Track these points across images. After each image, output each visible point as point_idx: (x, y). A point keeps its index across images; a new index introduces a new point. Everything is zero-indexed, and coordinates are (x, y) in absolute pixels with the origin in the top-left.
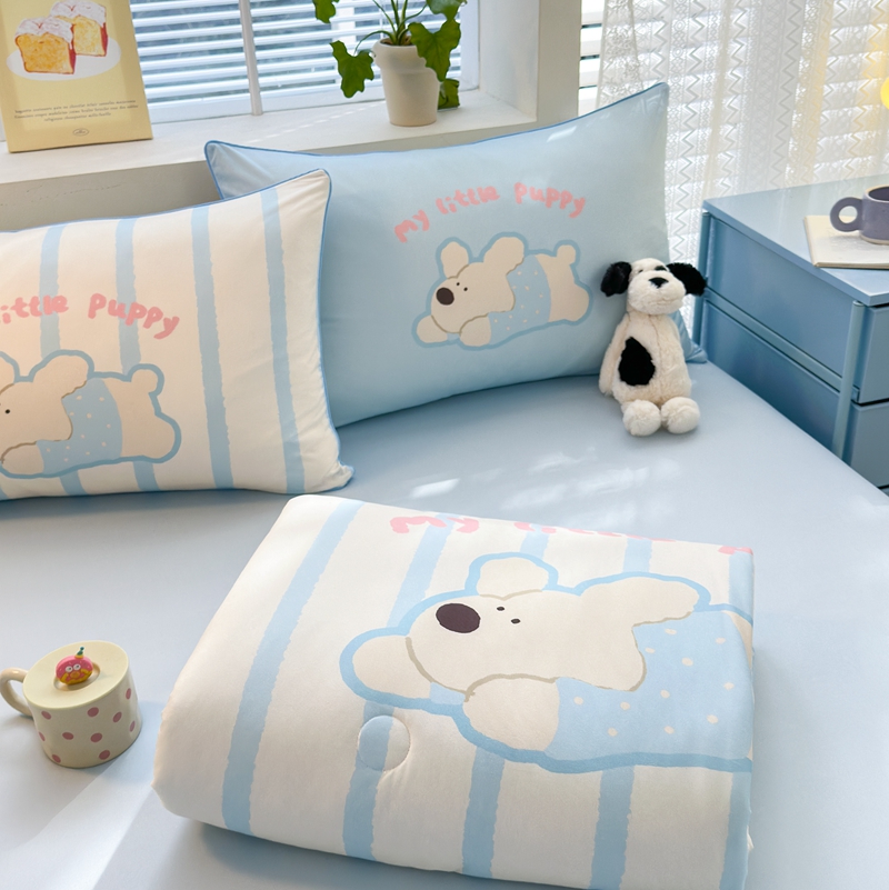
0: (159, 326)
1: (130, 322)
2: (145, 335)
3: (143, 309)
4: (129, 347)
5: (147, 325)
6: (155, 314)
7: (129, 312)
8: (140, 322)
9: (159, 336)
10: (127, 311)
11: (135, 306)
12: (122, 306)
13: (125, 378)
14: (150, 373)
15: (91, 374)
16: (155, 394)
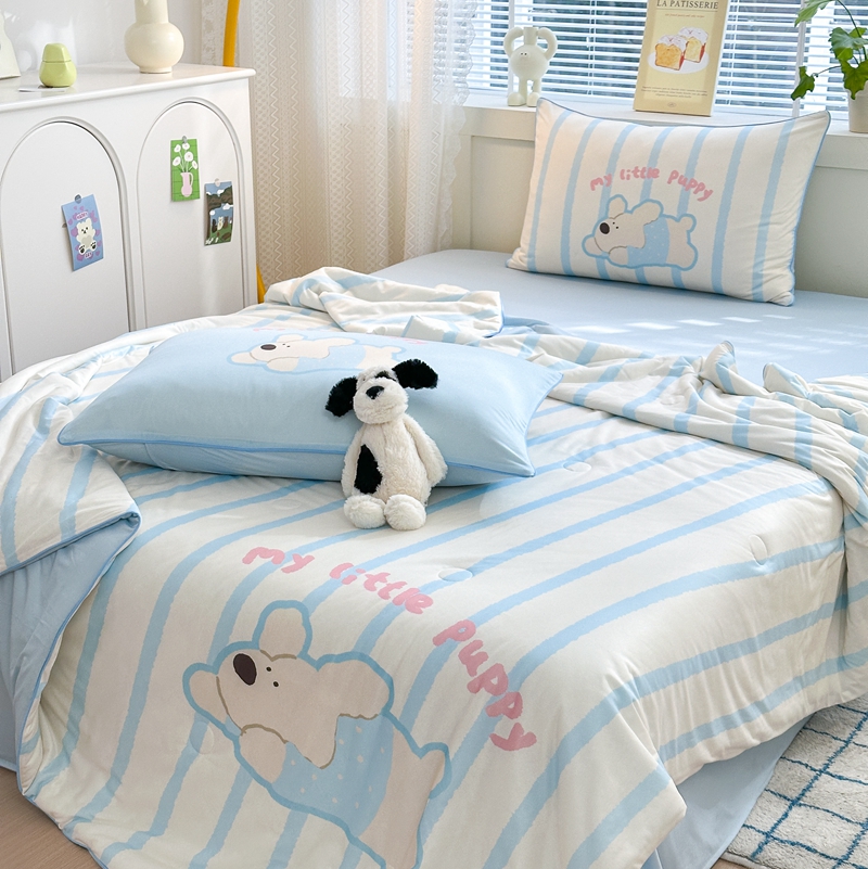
0: (701, 194)
1: (687, 189)
2: (693, 197)
3: (696, 182)
4: (683, 203)
5: (695, 192)
6: (701, 187)
7: (689, 183)
8: (693, 190)
9: (700, 200)
10: (687, 183)
11: (693, 180)
12: (686, 179)
13: (677, 220)
14: (690, 219)
15: (661, 215)
16: (689, 232)
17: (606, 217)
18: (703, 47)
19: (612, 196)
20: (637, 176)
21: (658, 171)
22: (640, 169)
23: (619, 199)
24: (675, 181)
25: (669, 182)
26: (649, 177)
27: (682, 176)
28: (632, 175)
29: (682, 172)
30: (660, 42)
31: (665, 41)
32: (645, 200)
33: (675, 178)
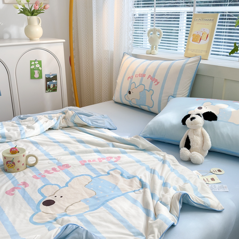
0: (156, 83)
1: (152, 81)
2: (154, 84)
3: (155, 79)
4: (151, 85)
5: (154, 82)
6: (156, 81)
8: (154, 81)
9: (155, 85)
11: (154, 78)
12: (152, 78)
13: (149, 91)
14: (152, 91)
15: (144, 89)
16: (152, 95)
17: (130, 89)
18: (208, 35)
19: (132, 82)
20: (139, 76)
21: (145, 75)
22: (141, 74)
23: (134, 83)
24: (149, 78)
25: (148, 79)
26: (142, 77)
27: (151, 77)
28: (138, 76)
29: (152, 76)
30: (194, 33)
31: (196, 33)
32: (141, 84)
33: (150, 77)
